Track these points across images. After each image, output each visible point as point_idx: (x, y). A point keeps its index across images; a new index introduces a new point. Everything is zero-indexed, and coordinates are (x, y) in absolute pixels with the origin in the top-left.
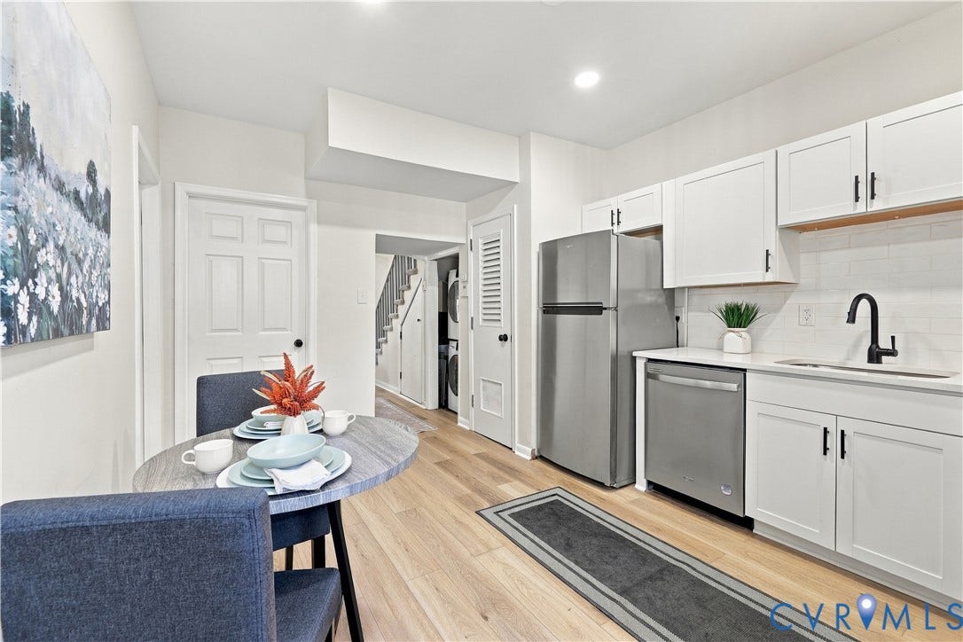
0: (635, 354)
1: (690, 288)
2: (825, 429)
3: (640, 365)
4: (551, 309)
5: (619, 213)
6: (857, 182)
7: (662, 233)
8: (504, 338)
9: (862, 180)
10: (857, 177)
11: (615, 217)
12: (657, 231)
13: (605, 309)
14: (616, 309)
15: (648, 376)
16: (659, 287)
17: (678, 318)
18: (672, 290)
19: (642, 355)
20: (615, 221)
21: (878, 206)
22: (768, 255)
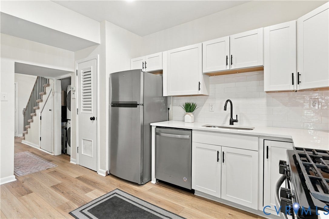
0: (151, 124)
1: (173, 96)
2: (218, 151)
3: (153, 129)
4: (116, 105)
5: (146, 63)
6: (227, 58)
7: (163, 73)
8: (93, 119)
9: (228, 57)
10: (227, 56)
11: (144, 65)
12: (161, 72)
13: (138, 105)
14: (143, 105)
15: (156, 134)
16: (161, 96)
17: (169, 109)
18: (166, 97)
19: (154, 125)
20: (144, 67)
21: (233, 67)
22: (199, 84)
